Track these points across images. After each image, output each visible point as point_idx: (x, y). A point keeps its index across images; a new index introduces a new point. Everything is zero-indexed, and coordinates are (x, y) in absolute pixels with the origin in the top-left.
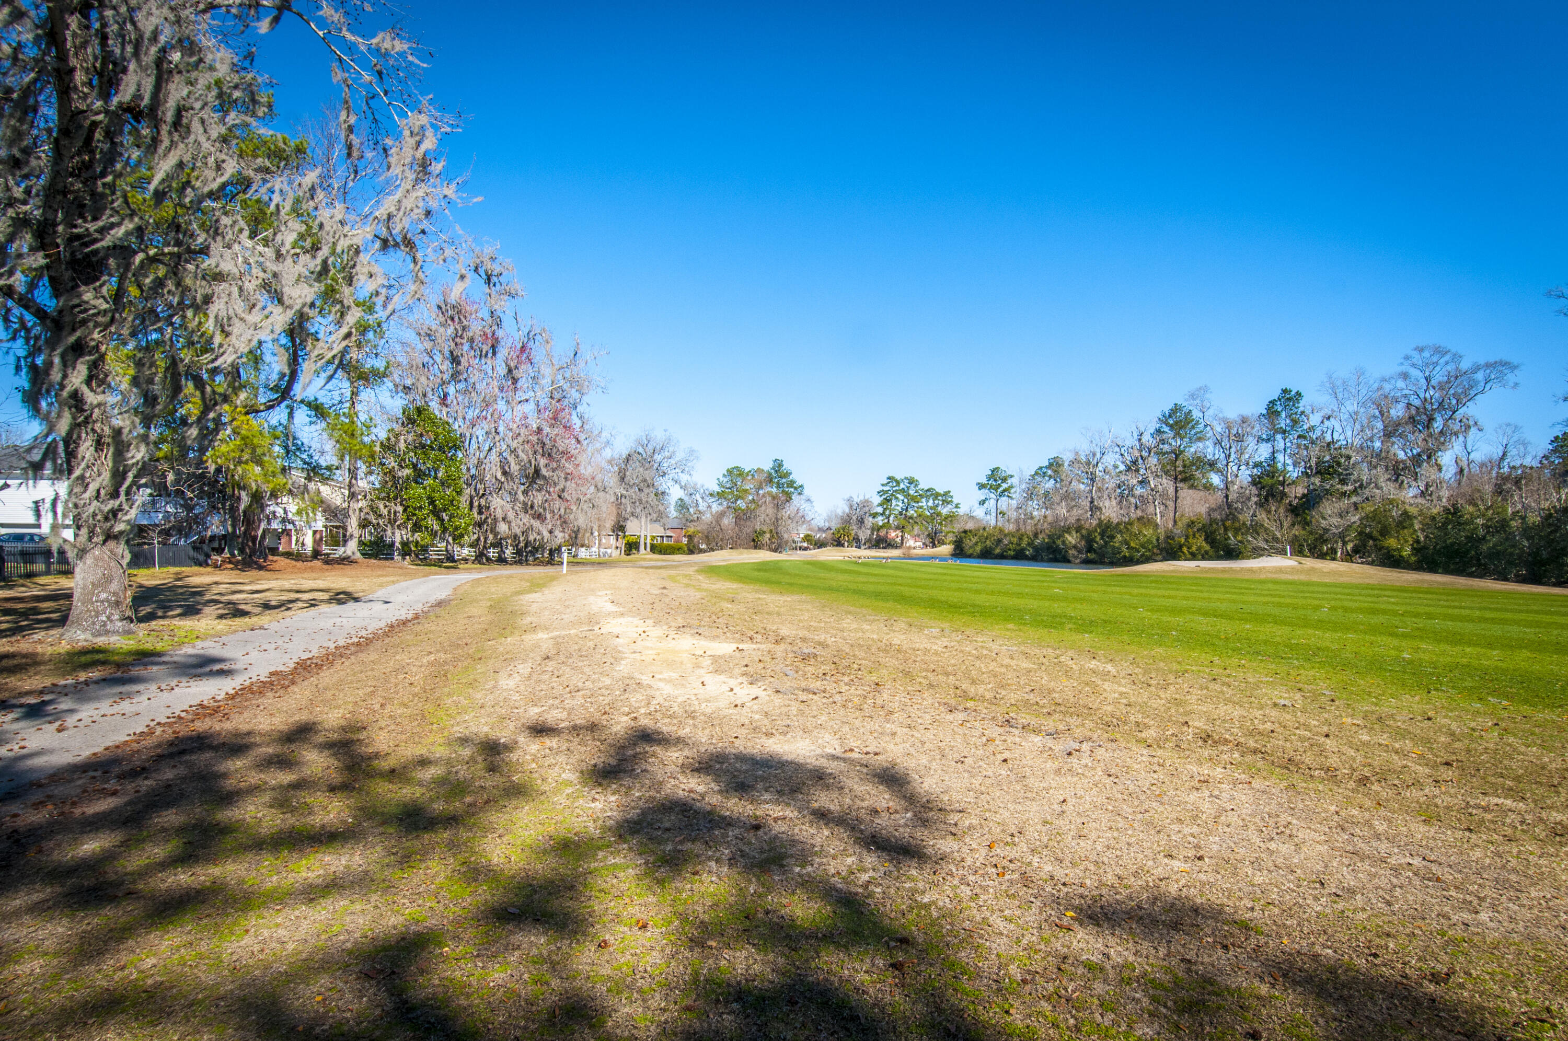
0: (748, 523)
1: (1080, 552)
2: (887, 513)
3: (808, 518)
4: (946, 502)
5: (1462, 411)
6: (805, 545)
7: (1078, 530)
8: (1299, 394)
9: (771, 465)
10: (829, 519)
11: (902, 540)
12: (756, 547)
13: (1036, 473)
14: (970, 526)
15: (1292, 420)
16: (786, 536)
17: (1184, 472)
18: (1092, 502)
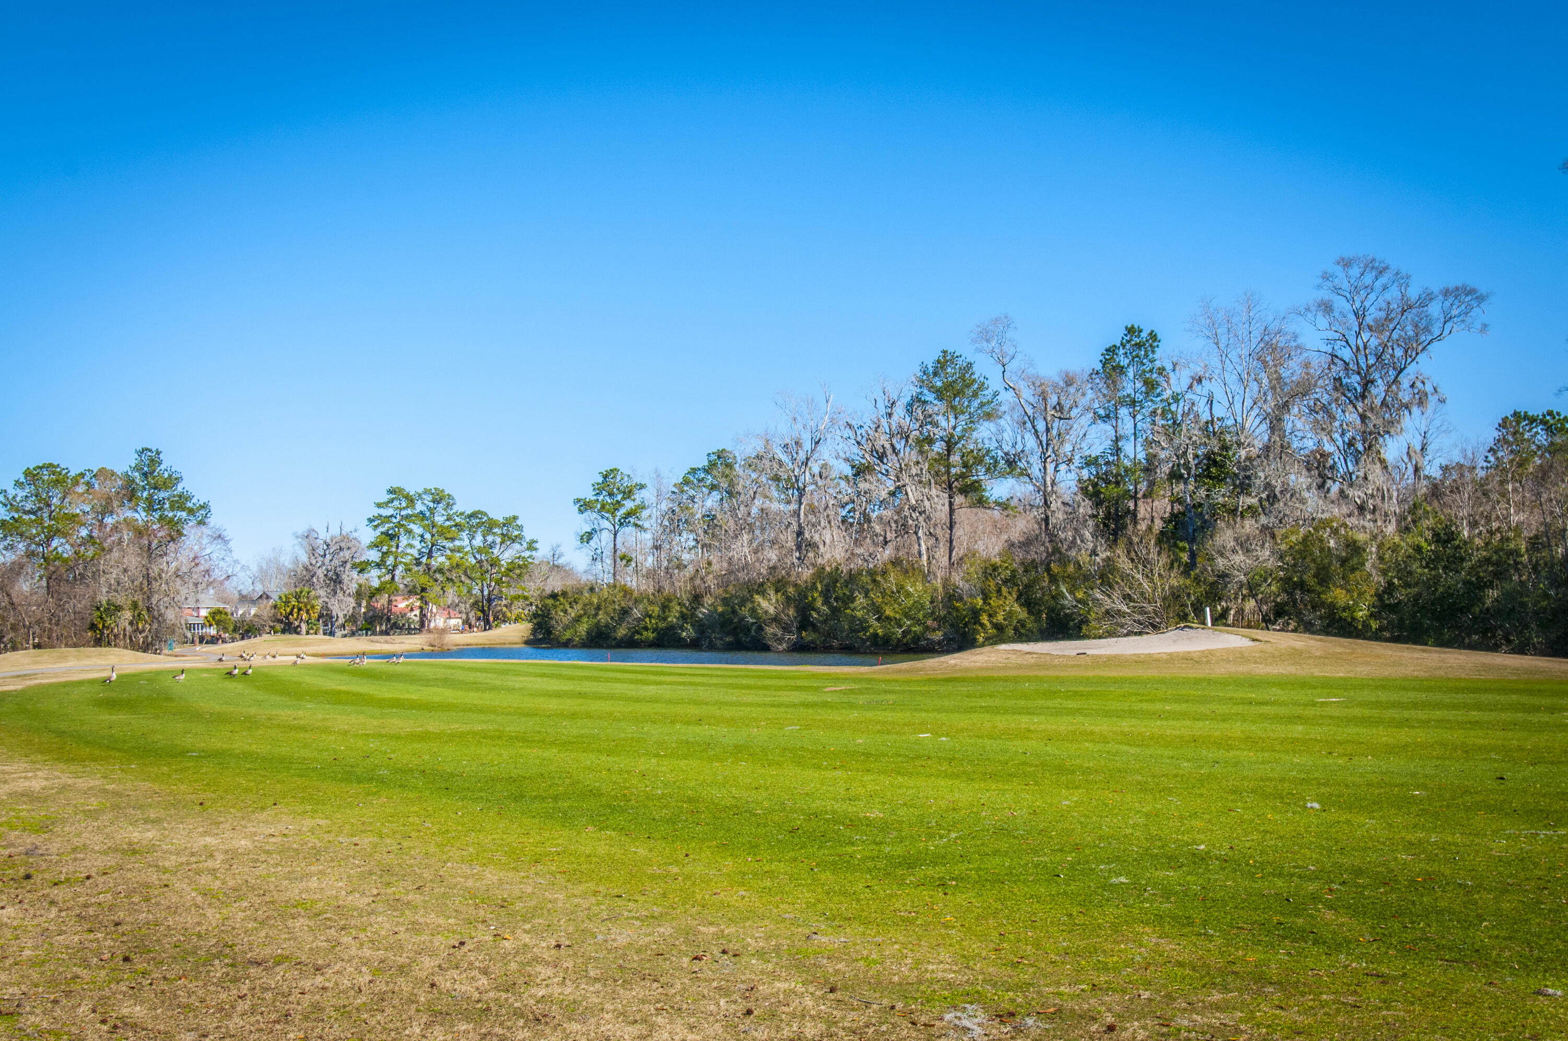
0: (79, 589)
1: (786, 629)
2: (390, 561)
3: (217, 574)
4: (508, 539)
5: (1411, 369)
6: (213, 631)
7: (780, 585)
8: (1153, 336)
9: (133, 460)
10: (263, 576)
11: (423, 616)
12: (98, 642)
13: (686, 482)
14: (555, 584)
15: (1146, 383)
16: (170, 615)
17: (962, 476)
18: (800, 533)
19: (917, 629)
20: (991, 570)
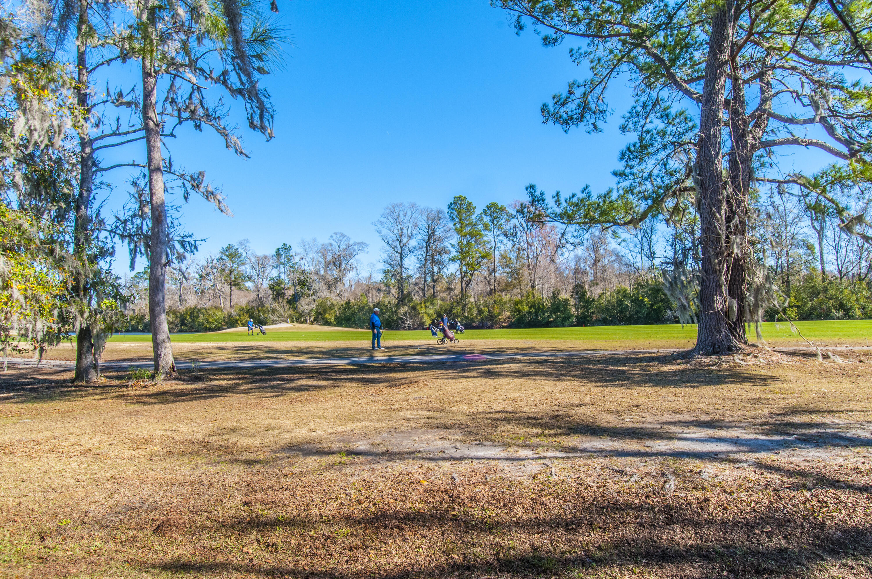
1: (176, 325)
5: (351, 261)
7: (174, 313)
8: (290, 247)
15: (288, 259)
17: (235, 281)
18: (180, 296)
19: (219, 325)
20: (242, 309)
